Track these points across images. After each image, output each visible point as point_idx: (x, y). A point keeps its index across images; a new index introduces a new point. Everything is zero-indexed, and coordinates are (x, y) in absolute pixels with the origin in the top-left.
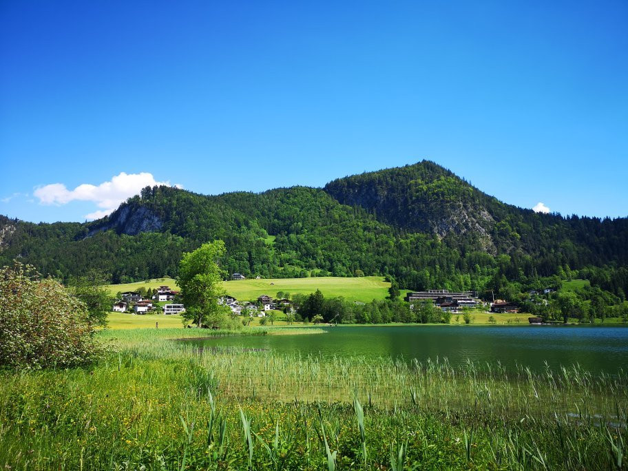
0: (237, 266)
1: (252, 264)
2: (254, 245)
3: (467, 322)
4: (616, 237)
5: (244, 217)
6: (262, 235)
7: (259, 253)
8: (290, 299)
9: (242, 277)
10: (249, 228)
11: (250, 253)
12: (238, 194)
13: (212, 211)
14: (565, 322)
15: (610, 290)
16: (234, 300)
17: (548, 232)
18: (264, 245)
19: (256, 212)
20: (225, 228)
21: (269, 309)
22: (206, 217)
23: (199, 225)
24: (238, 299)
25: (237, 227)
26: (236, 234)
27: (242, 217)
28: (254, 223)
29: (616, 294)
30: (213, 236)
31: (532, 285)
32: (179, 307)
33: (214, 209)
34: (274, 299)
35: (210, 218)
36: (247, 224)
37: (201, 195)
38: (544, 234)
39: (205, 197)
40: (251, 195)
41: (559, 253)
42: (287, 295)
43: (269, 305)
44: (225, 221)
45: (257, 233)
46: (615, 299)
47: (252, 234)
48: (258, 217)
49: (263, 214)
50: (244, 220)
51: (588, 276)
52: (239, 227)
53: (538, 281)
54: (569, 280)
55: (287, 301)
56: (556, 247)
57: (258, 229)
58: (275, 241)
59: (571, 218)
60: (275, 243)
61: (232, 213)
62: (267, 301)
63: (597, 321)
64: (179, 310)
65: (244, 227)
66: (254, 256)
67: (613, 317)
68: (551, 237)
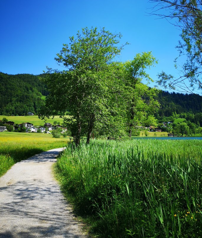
0: (28, 109)
1: (35, 109)
2: (36, 99)
3: (146, 135)
4: (190, 101)
5: (30, 86)
6: (39, 95)
7: (39, 103)
8: (61, 125)
9: (33, 114)
10: (33, 91)
11: (34, 103)
12: (26, 75)
13: (13, 82)
14: (182, 135)
15: (194, 122)
16: (32, 125)
17: (164, 99)
18: (41, 100)
19: (36, 84)
20: (21, 91)
21: (51, 130)
22: (10, 85)
23: (7, 88)
24: (34, 125)
25: (27, 91)
26: (26, 94)
27: (29, 86)
28: (35, 89)
29: (196, 124)
30: (14, 94)
31: (163, 120)
32: (3, 128)
33: (14, 81)
34: (52, 125)
35: (13, 85)
36: (31, 89)
37: (6, 74)
38: (163, 99)
39: (8, 75)
40: (32, 76)
41: (170, 107)
42: (59, 123)
43: (51, 128)
44: (21, 87)
45: (37, 94)
46: (196, 126)
47: (35, 95)
48: (37, 86)
49: (39, 85)
50: (30, 87)
51: (184, 117)
52: (28, 91)
53: (165, 118)
54: (177, 118)
55: (60, 126)
56: (168, 105)
57: (37, 92)
58: (46, 98)
59: (172, 93)
60: (46, 99)
61: (24, 84)
62: (50, 126)
63: (193, 135)
64: (4, 130)
65: (30, 91)
66: (36, 104)
67: (197, 133)
68: (166, 101)
